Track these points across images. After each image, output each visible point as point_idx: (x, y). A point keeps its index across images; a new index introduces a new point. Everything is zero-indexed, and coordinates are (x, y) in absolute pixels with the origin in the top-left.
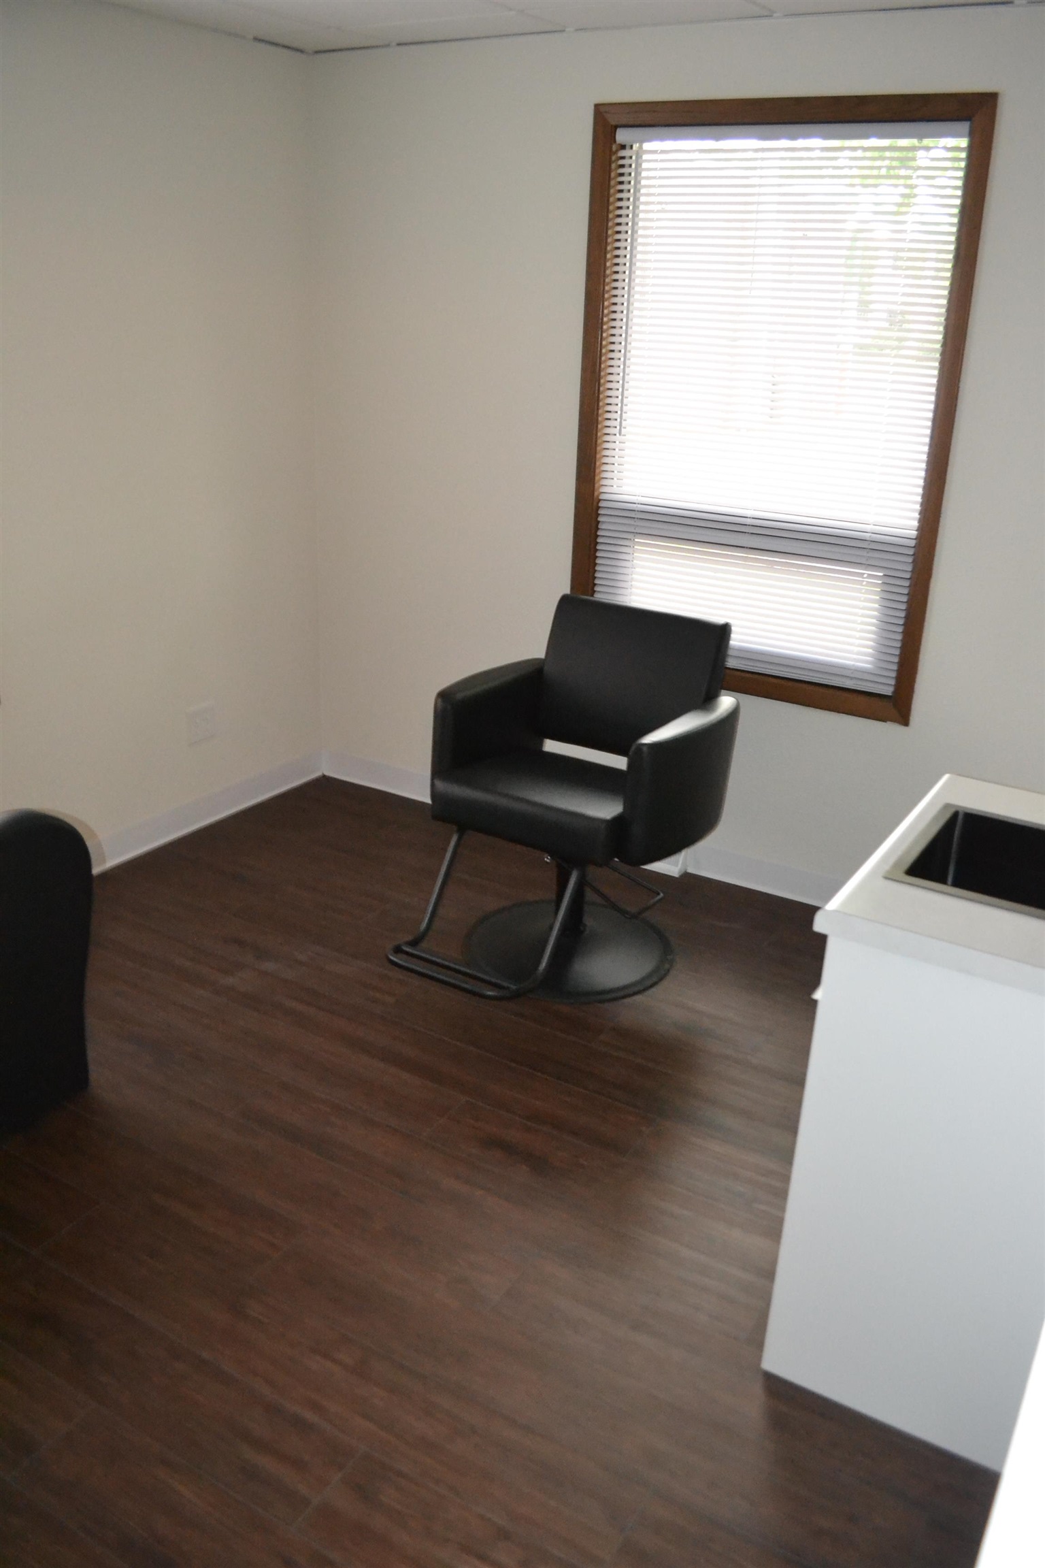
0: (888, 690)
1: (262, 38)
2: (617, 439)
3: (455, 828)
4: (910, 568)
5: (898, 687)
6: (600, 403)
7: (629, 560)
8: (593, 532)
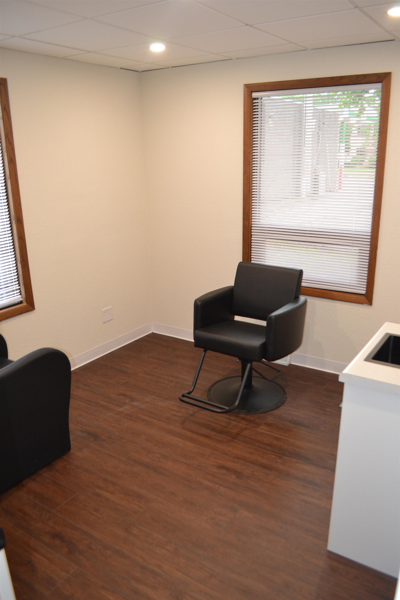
0: (364, 292)
1: (123, 68)
2: (257, 204)
3: (203, 349)
4: (369, 246)
5: (367, 291)
6: (251, 191)
7: (263, 248)
8: (250, 238)
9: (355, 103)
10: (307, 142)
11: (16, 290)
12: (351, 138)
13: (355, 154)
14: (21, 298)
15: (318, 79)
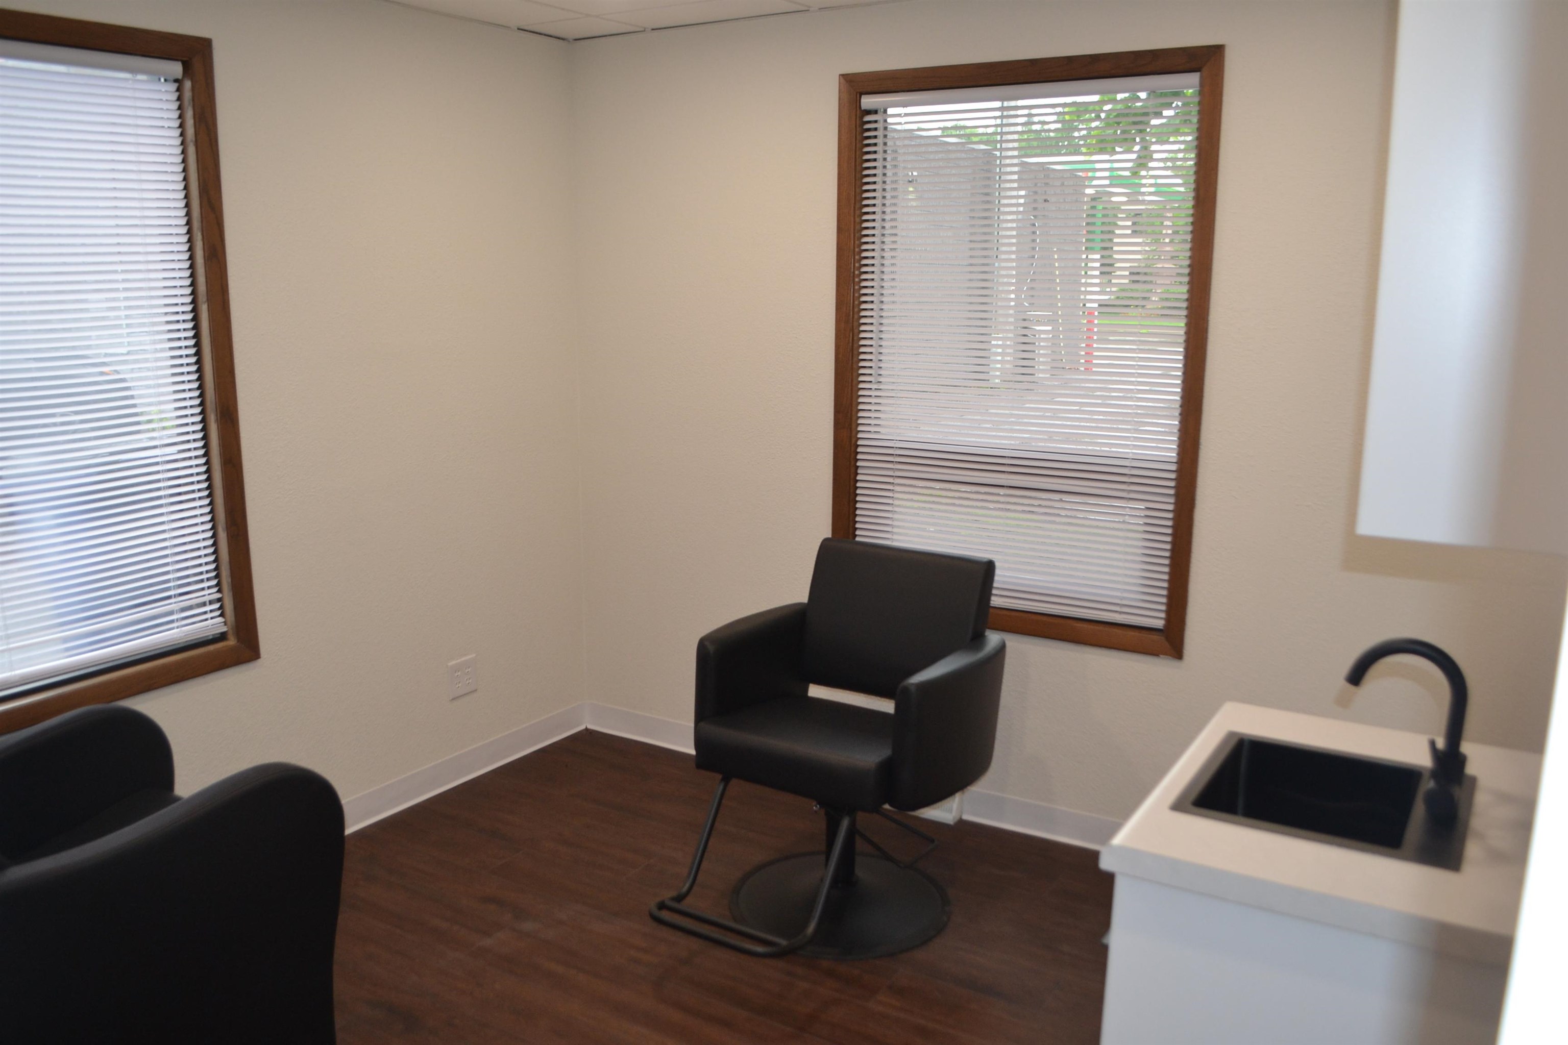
0: (1160, 624)
1: (526, 28)
2: (873, 386)
3: (720, 776)
4: (1172, 500)
5: (1168, 620)
6: (855, 352)
7: (889, 504)
8: (852, 476)
9: (1126, 140)
10: (1004, 249)
11: (211, 602)
12: (1116, 240)
13: (1126, 281)
14: (223, 624)
15: (1033, 62)
